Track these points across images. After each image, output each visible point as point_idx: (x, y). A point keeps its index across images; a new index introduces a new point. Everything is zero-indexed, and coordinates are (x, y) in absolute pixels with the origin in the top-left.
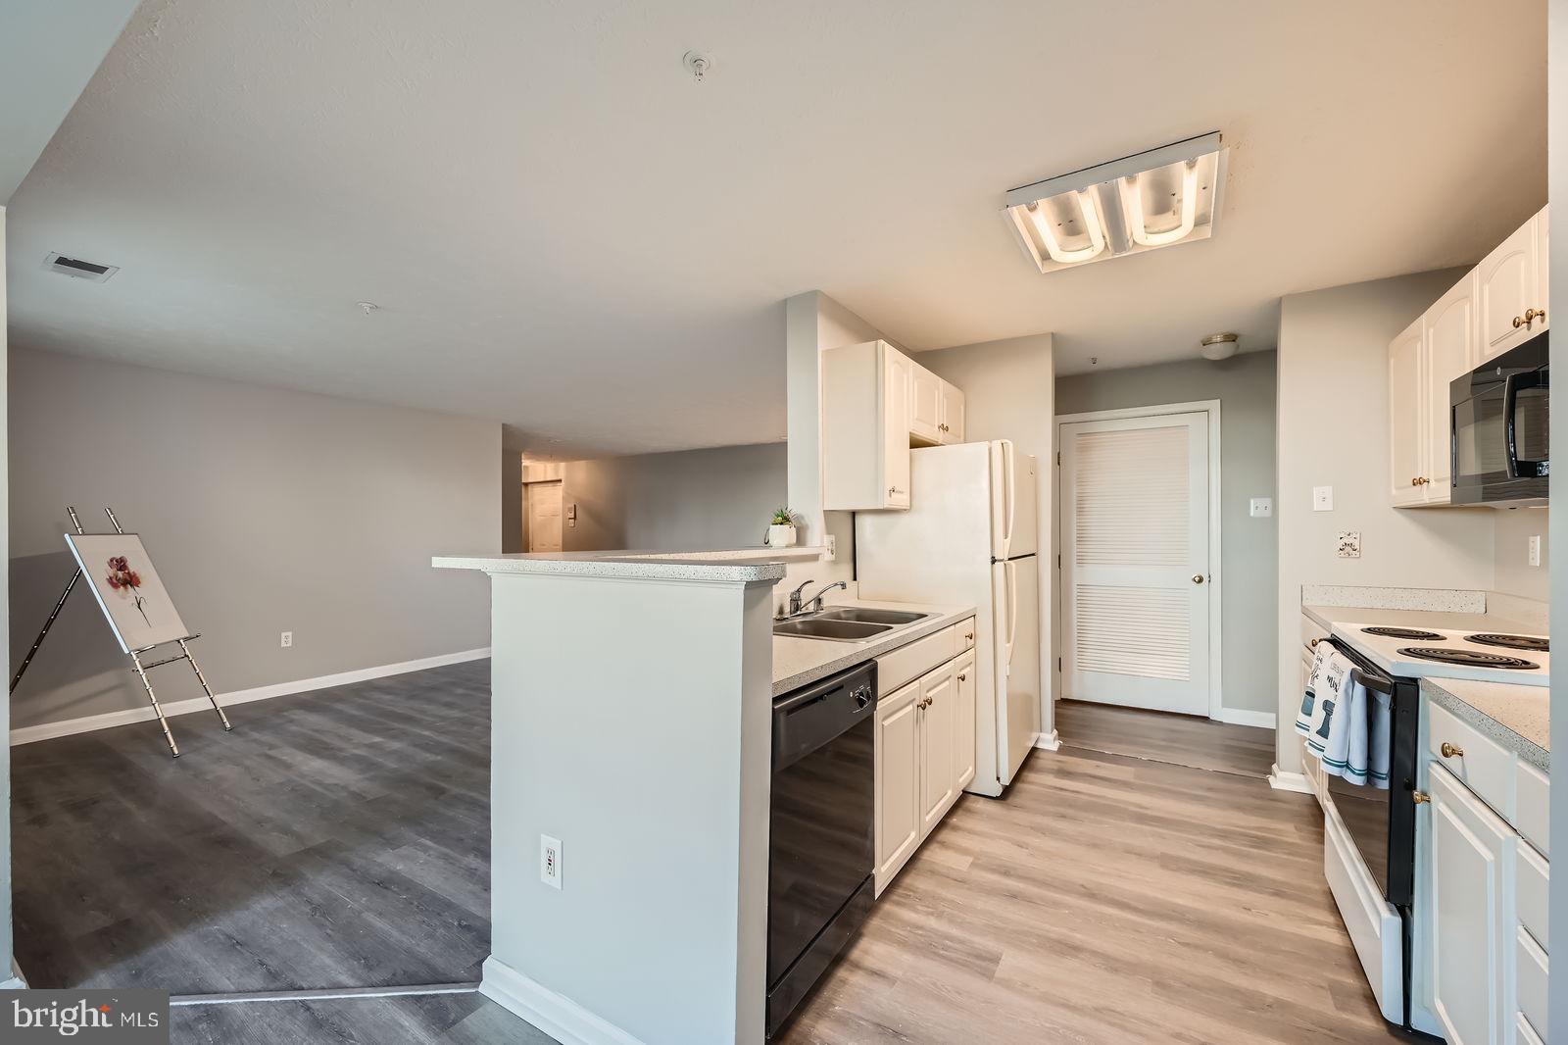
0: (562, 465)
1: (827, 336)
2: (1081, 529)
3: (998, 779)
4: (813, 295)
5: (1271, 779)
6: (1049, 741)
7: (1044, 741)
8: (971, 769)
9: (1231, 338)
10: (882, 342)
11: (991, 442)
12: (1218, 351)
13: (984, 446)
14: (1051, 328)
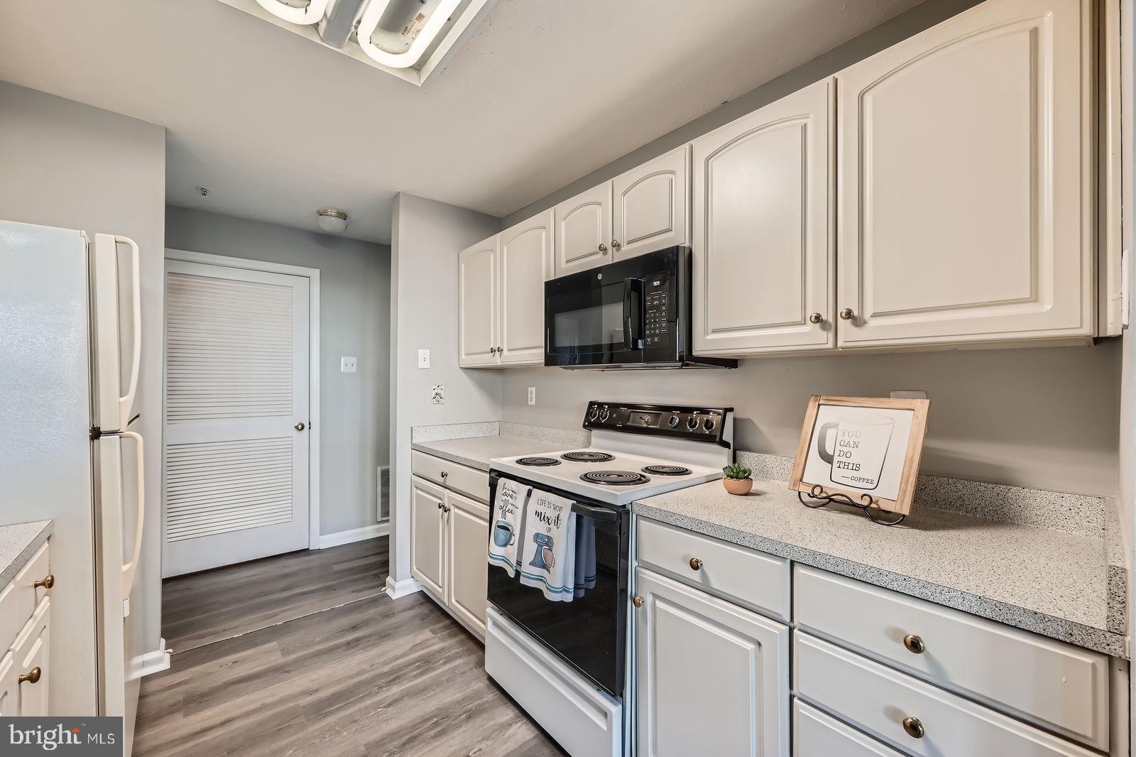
5: (389, 592)
9: (343, 216)
12: (331, 224)
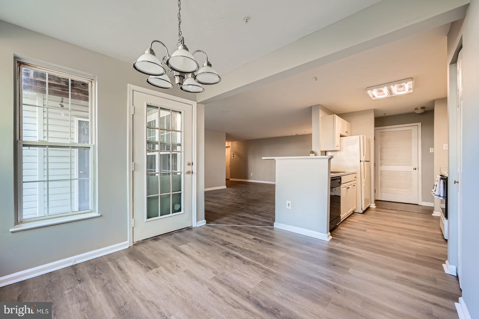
0: (230, 143)
1: (321, 114)
2: (381, 156)
3: (362, 209)
4: (319, 105)
5: (432, 214)
6: (373, 206)
7: (372, 206)
8: (355, 206)
9: (423, 108)
10: (335, 115)
11: (360, 135)
12: (420, 111)
13: (358, 136)
14: (374, 108)
